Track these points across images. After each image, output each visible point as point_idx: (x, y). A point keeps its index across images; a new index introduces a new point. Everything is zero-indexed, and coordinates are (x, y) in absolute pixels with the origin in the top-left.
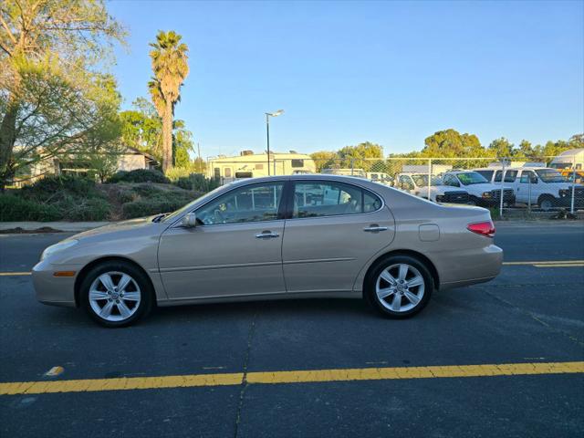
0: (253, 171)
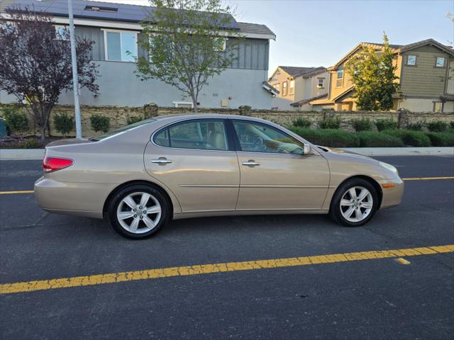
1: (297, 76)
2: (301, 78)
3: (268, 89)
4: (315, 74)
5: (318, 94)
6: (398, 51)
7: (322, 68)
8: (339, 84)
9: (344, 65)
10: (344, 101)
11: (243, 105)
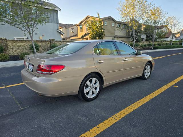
1: (63, 27)
2: (64, 28)
3: (60, 32)
4: (70, 27)
5: (72, 35)
6: (102, 20)
7: (72, 25)
8: (81, 31)
9: (83, 23)
10: (85, 37)
11: (51, 38)
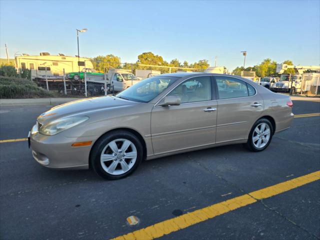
0: (50, 67)
